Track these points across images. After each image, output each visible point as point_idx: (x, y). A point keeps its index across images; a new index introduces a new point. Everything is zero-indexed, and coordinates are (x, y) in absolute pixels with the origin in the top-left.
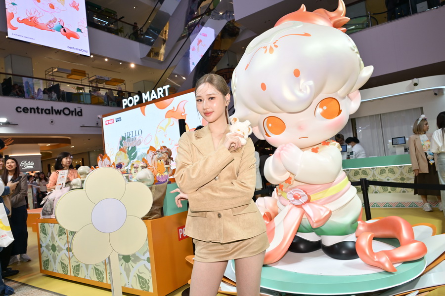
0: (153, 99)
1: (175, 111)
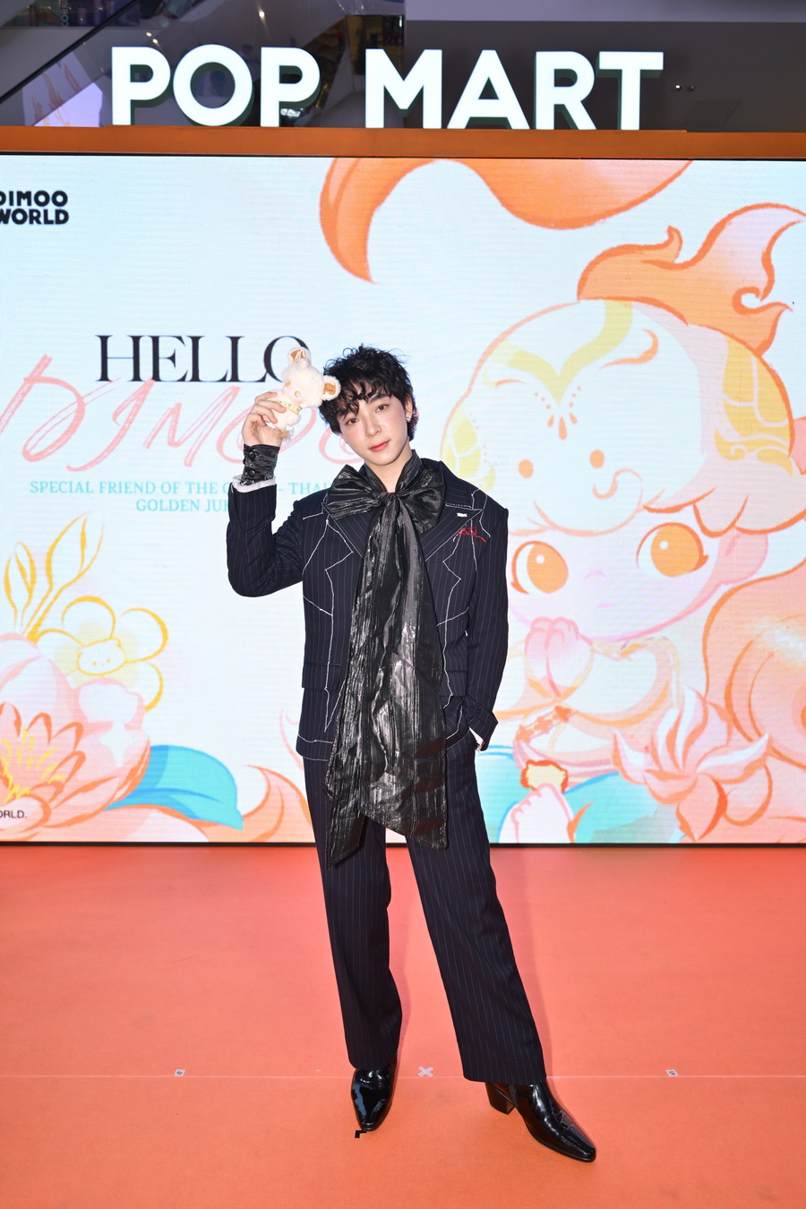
0: (475, 123)
1: (679, 260)
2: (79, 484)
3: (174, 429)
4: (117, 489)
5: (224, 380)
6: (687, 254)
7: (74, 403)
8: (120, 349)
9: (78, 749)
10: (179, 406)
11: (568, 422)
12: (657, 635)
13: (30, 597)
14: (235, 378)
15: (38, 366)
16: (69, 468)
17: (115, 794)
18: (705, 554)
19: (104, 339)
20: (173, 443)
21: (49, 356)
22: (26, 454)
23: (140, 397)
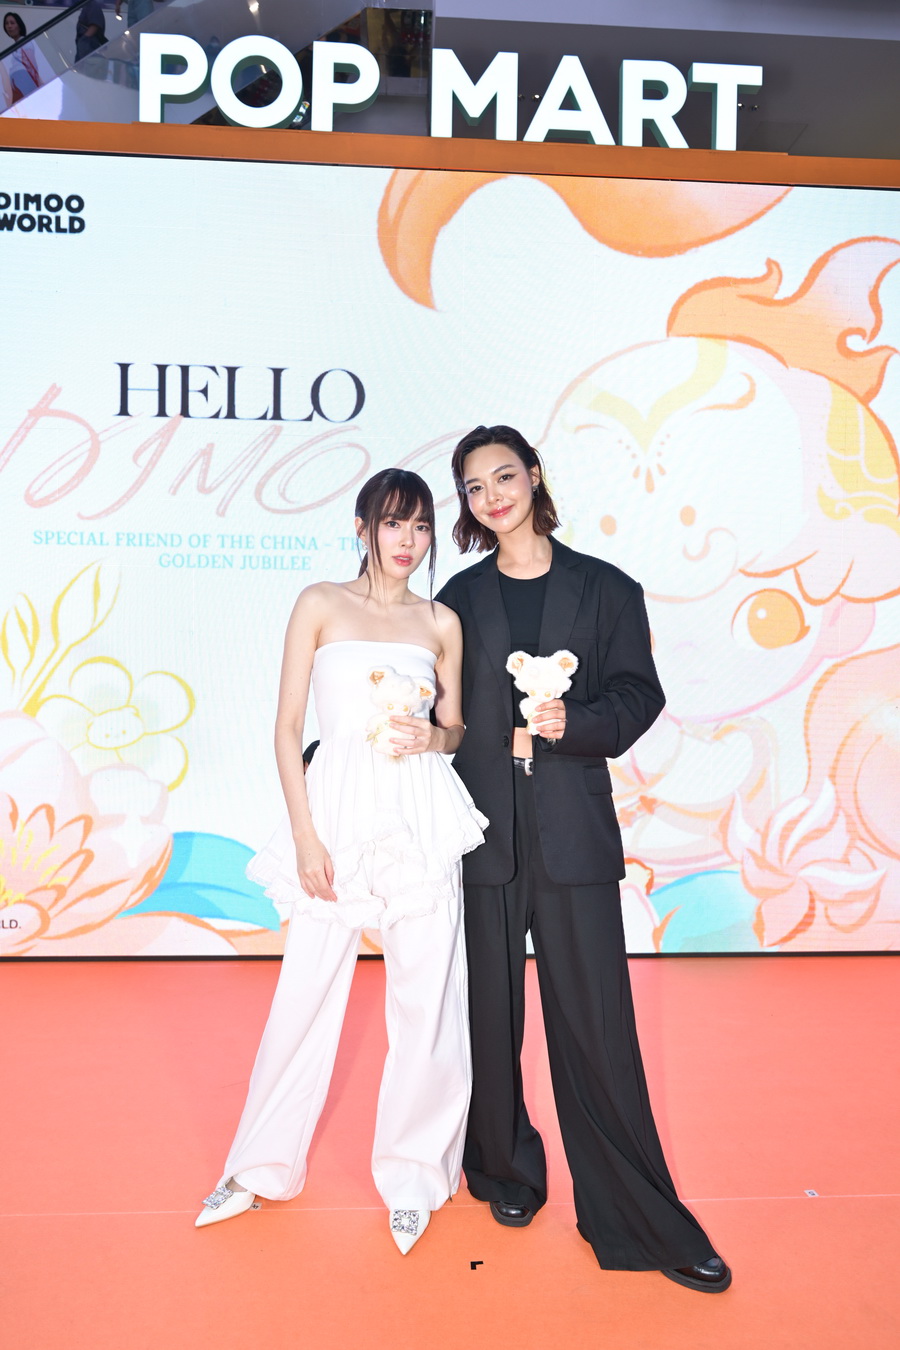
0: (554, 136)
1: (779, 296)
2: (92, 534)
3: (205, 472)
4: (137, 541)
5: (264, 417)
6: (787, 290)
7: (87, 441)
8: (143, 380)
9: (85, 847)
10: (211, 446)
11: (655, 473)
12: (753, 715)
13: (32, 656)
14: (277, 416)
15: (45, 397)
16: (80, 516)
17: (127, 901)
18: (807, 624)
19: (124, 368)
20: (203, 489)
21: (58, 386)
22: (29, 499)
23: (166, 435)
